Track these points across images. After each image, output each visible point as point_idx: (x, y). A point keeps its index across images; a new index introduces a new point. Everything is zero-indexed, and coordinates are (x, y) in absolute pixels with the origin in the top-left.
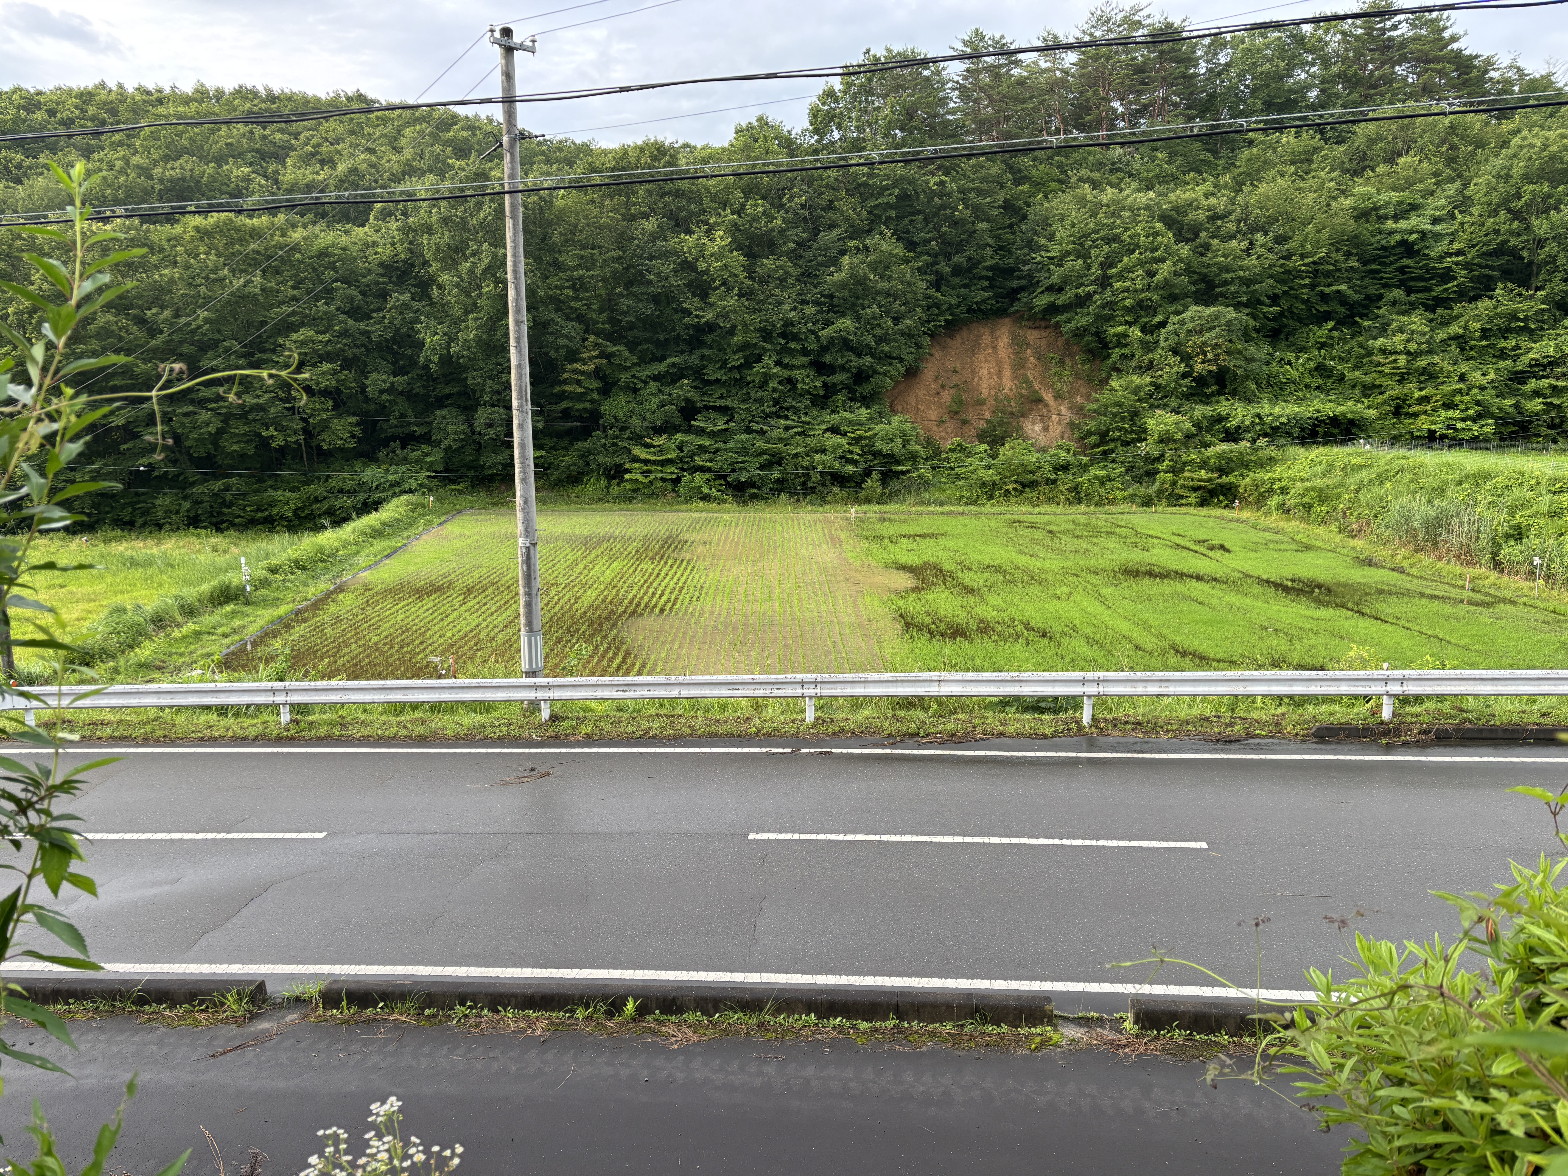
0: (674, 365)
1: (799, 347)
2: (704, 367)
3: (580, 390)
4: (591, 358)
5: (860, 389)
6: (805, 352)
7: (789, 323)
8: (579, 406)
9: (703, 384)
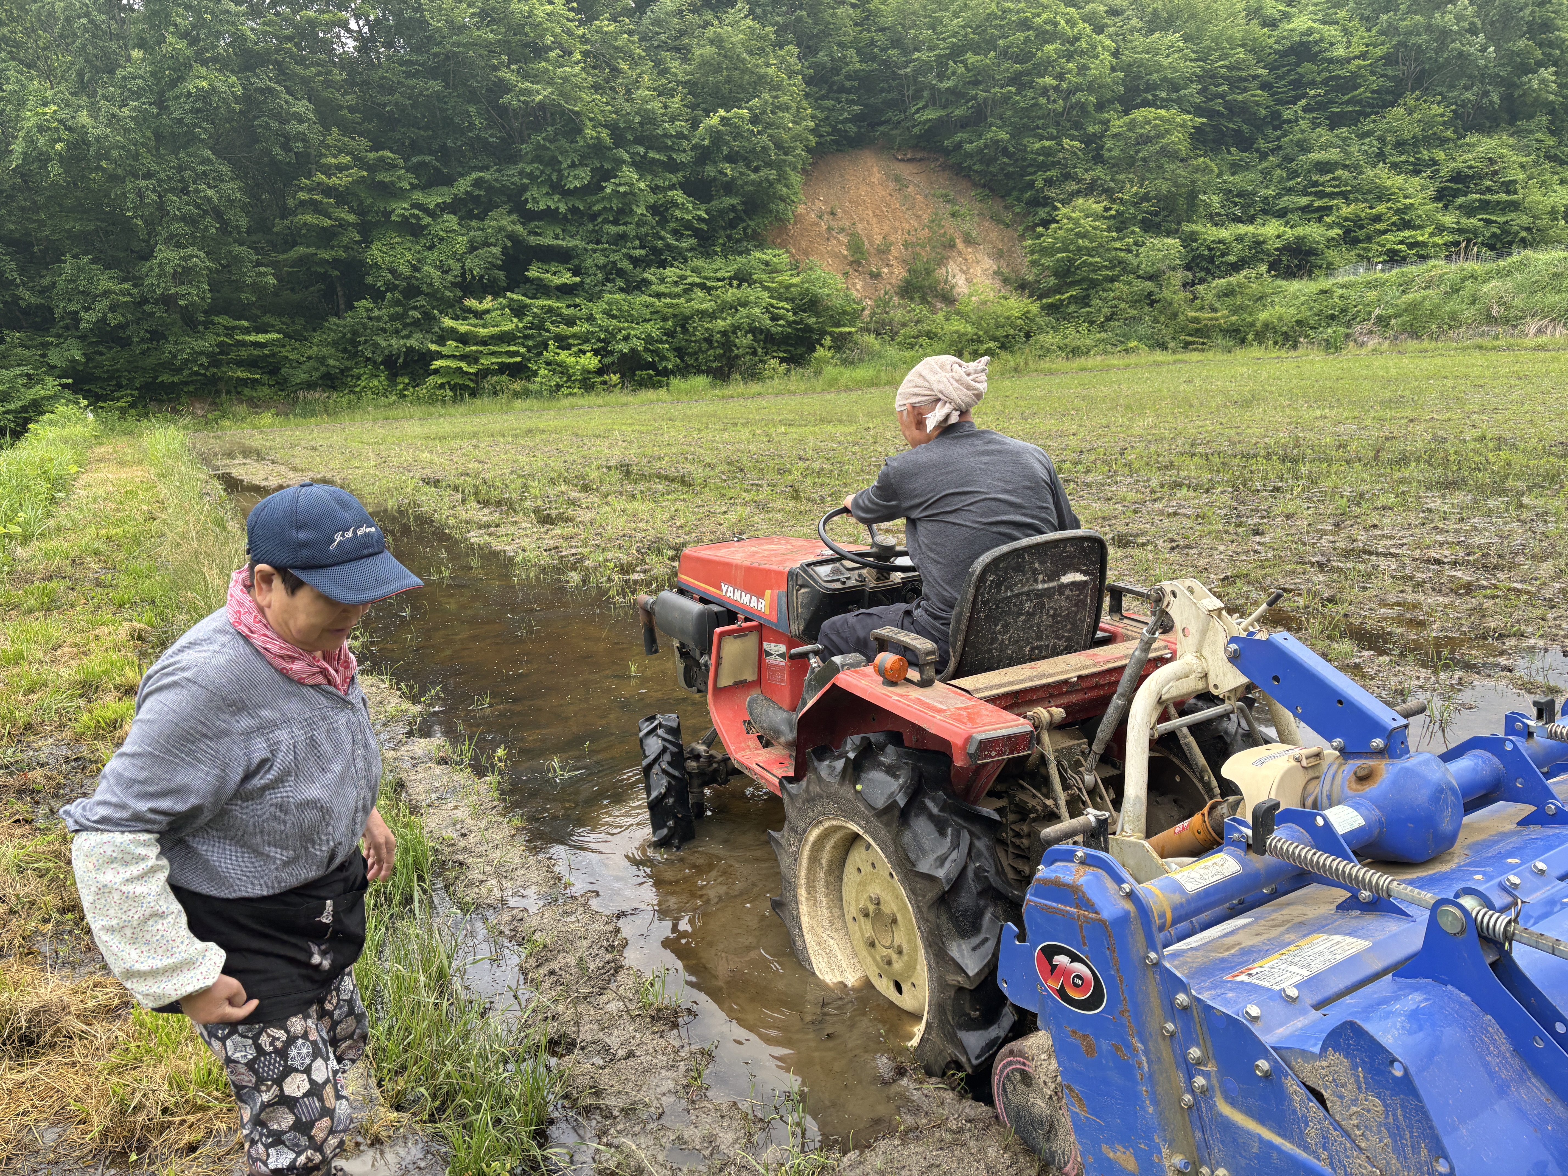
0: (478, 183)
1: (663, 158)
2: (524, 188)
3: (327, 223)
4: (341, 168)
5: (751, 223)
6: (672, 166)
7: (649, 119)
8: (325, 255)
9: (527, 216)
